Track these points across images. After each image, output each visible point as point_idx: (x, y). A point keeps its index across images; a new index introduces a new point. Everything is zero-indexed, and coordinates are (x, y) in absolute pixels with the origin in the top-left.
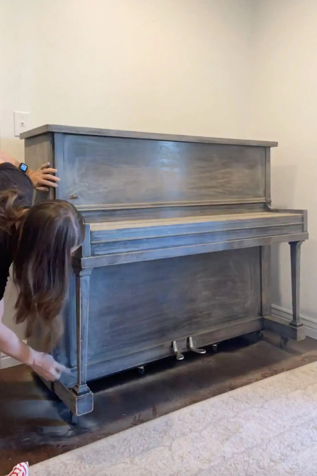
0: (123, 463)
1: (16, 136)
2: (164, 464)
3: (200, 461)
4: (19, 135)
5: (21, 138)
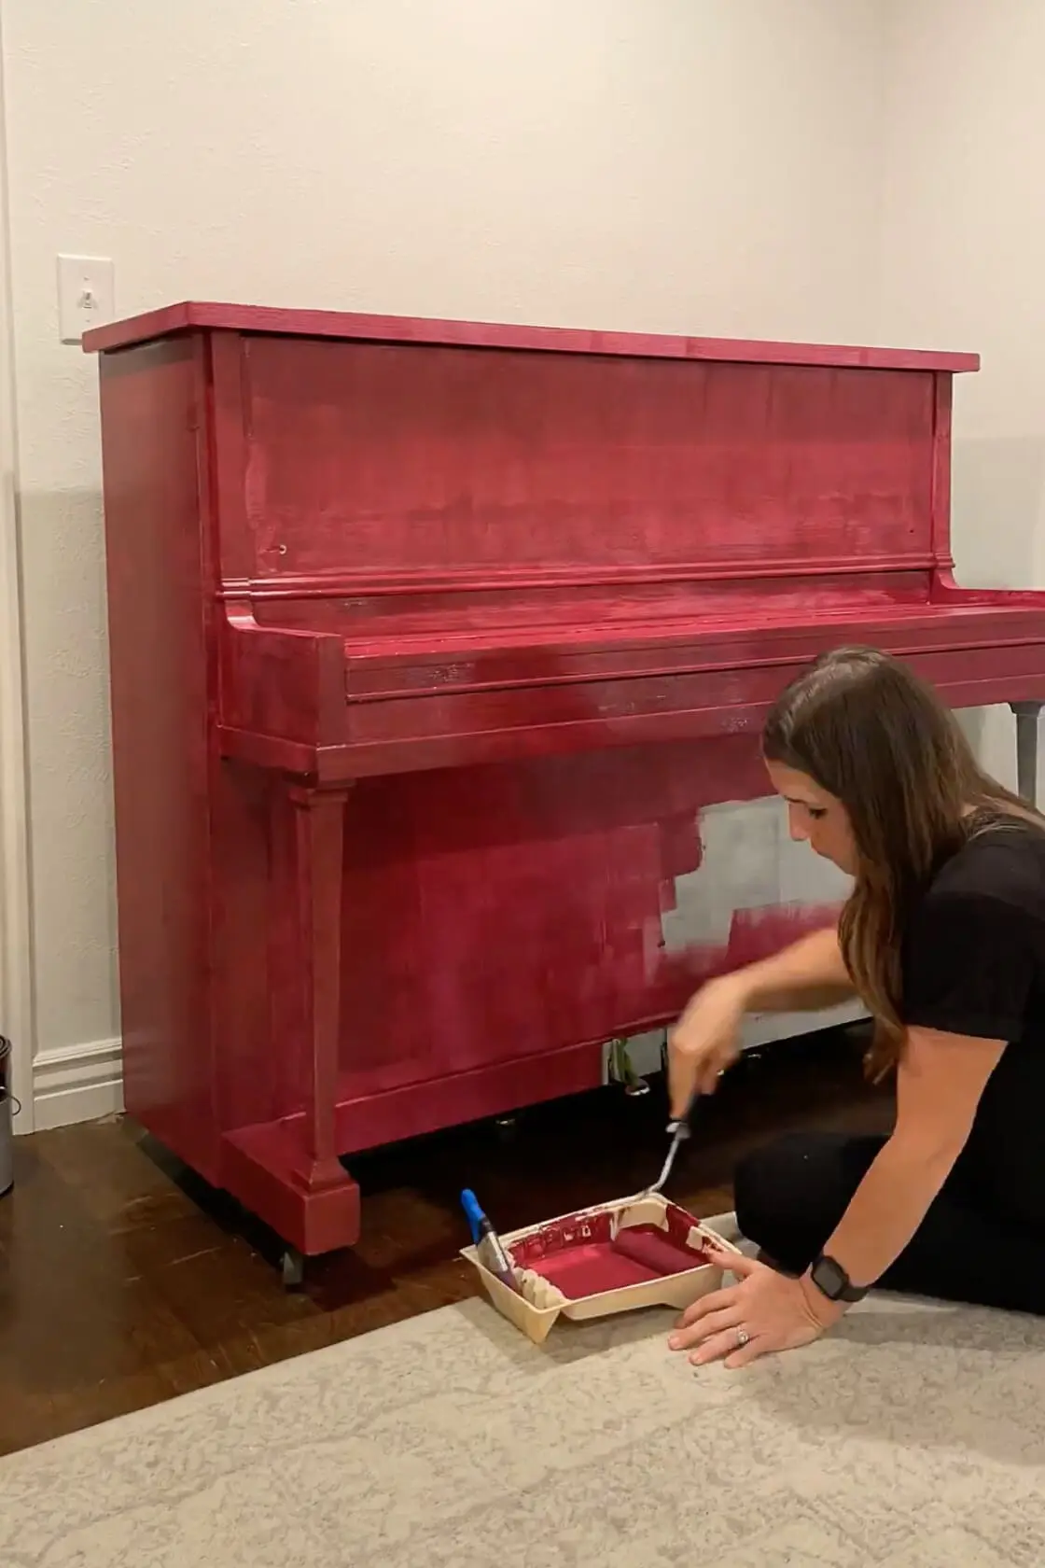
0: (457, 1389)
1: (67, 342)
2: (588, 1393)
3: (699, 1383)
4: (80, 337)
5: (86, 350)
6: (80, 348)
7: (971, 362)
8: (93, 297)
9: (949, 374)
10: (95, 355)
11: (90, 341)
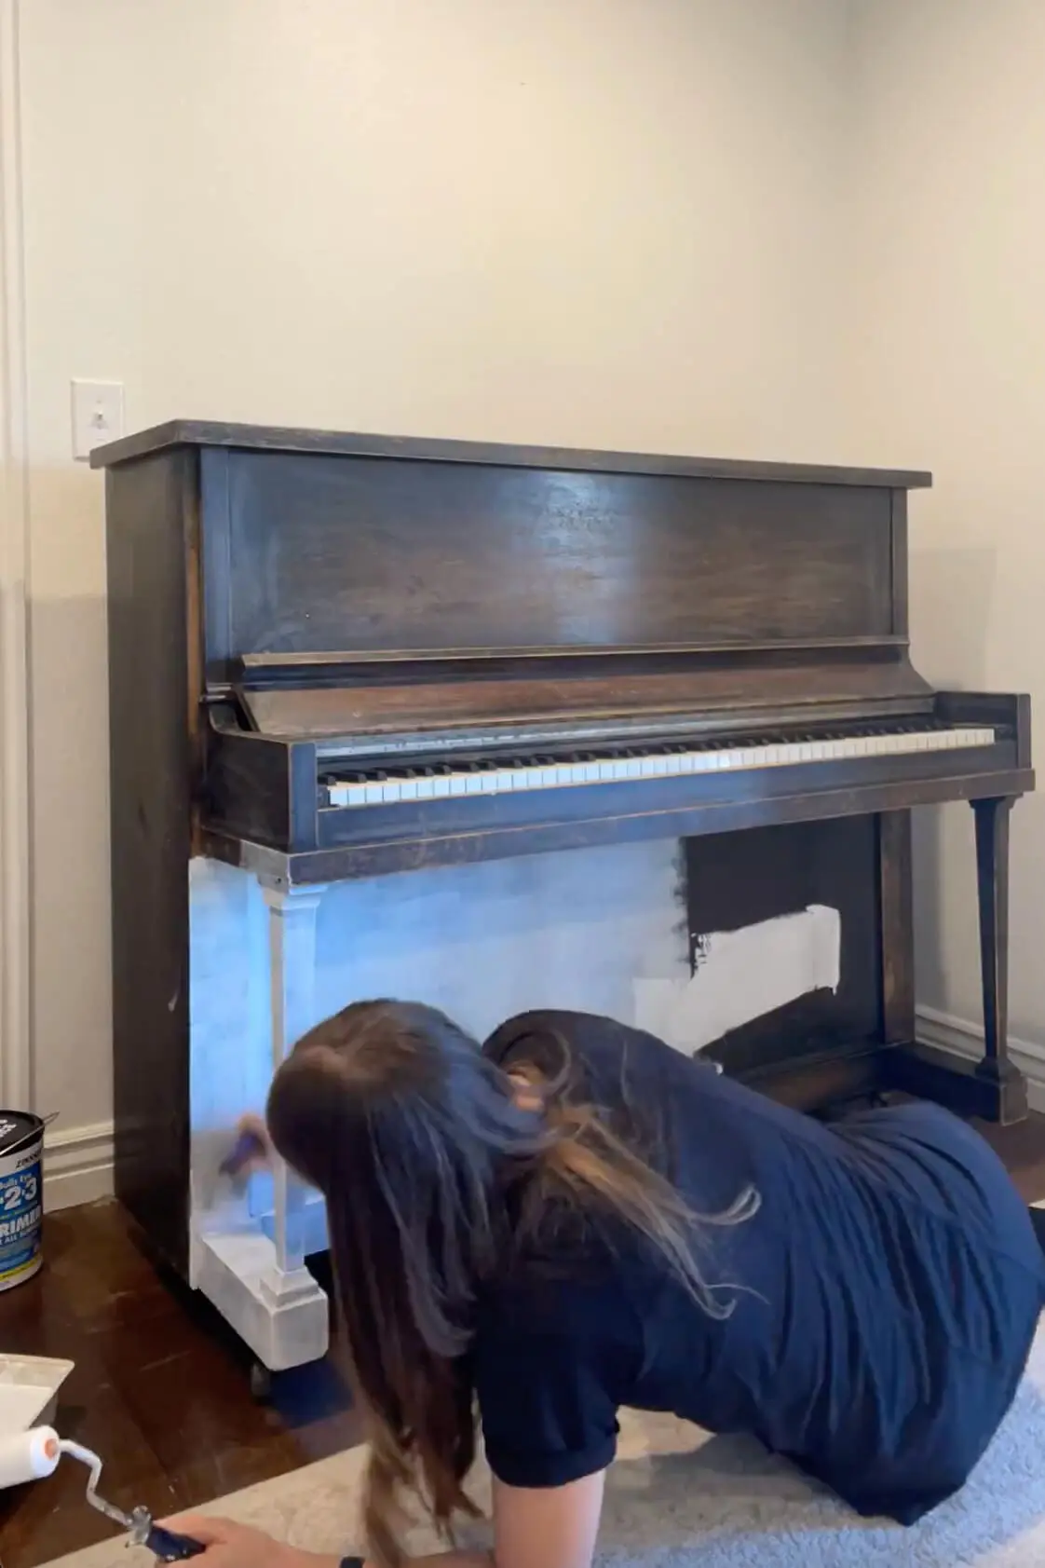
1: (80, 459)
4: (87, 454)
5: (94, 466)
6: (87, 465)
7: (923, 480)
8: (104, 417)
9: (904, 489)
10: (102, 472)
11: (97, 458)
